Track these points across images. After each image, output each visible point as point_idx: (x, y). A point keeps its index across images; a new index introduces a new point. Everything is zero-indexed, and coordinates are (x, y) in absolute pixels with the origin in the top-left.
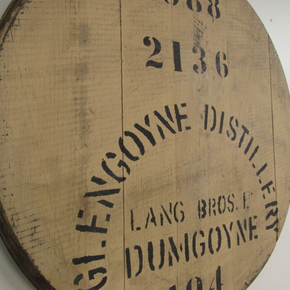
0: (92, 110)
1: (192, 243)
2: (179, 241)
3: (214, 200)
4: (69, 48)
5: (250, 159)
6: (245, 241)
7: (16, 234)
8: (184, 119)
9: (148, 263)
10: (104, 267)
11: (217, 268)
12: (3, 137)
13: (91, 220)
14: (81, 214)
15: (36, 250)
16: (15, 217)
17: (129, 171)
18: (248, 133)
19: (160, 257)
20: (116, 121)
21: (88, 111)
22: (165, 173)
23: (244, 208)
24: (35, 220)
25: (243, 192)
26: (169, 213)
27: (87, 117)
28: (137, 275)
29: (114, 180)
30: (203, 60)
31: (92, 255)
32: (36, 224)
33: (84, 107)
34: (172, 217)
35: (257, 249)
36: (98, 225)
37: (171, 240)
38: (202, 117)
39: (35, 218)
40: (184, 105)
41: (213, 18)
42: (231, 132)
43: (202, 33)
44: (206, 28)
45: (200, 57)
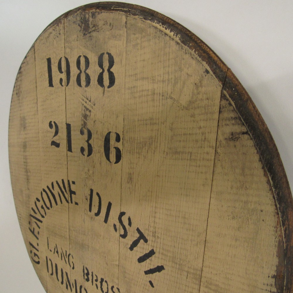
3: (97, 276)
5: (147, 273)
8: (74, 194)
9: (56, 274)
10: (39, 256)
13: (33, 229)
17: (46, 213)
18: (146, 241)
19: (61, 277)
28: (51, 275)
30: (90, 142)
33: (27, 168)
36: (35, 233)
37: (67, 274)
38: (87, 199)
40: (73, 183)
41: (104, 89)
42: (120, 228)
43: (90, 111)
44: (94, 105)
45: (86, 139)
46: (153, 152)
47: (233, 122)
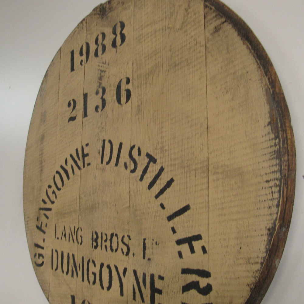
1: (86, 268)
3: (106, 235)
5: (157, 197)
6: (143, 301)
8: (87, 157)
10: (43, 255)
13: (40, 224)
14: (38, 219)
17: (56, 197)
18: (155, 162)
25: (143, 238)
26: (73, 234)
28: (55, 270)
29: (50, 202)
30: (104, 96)
31: (40, 245)
34: (75, 237)
36: (42, 228)
37: (73, 256)
38: (99, 153)
40: (87, 145)
41: (117, 49)
42: (130, 164)
43: (105, 72)
44: (109, 65)
45: (101, 96)
46: (157, 75)
47: (215, 19)
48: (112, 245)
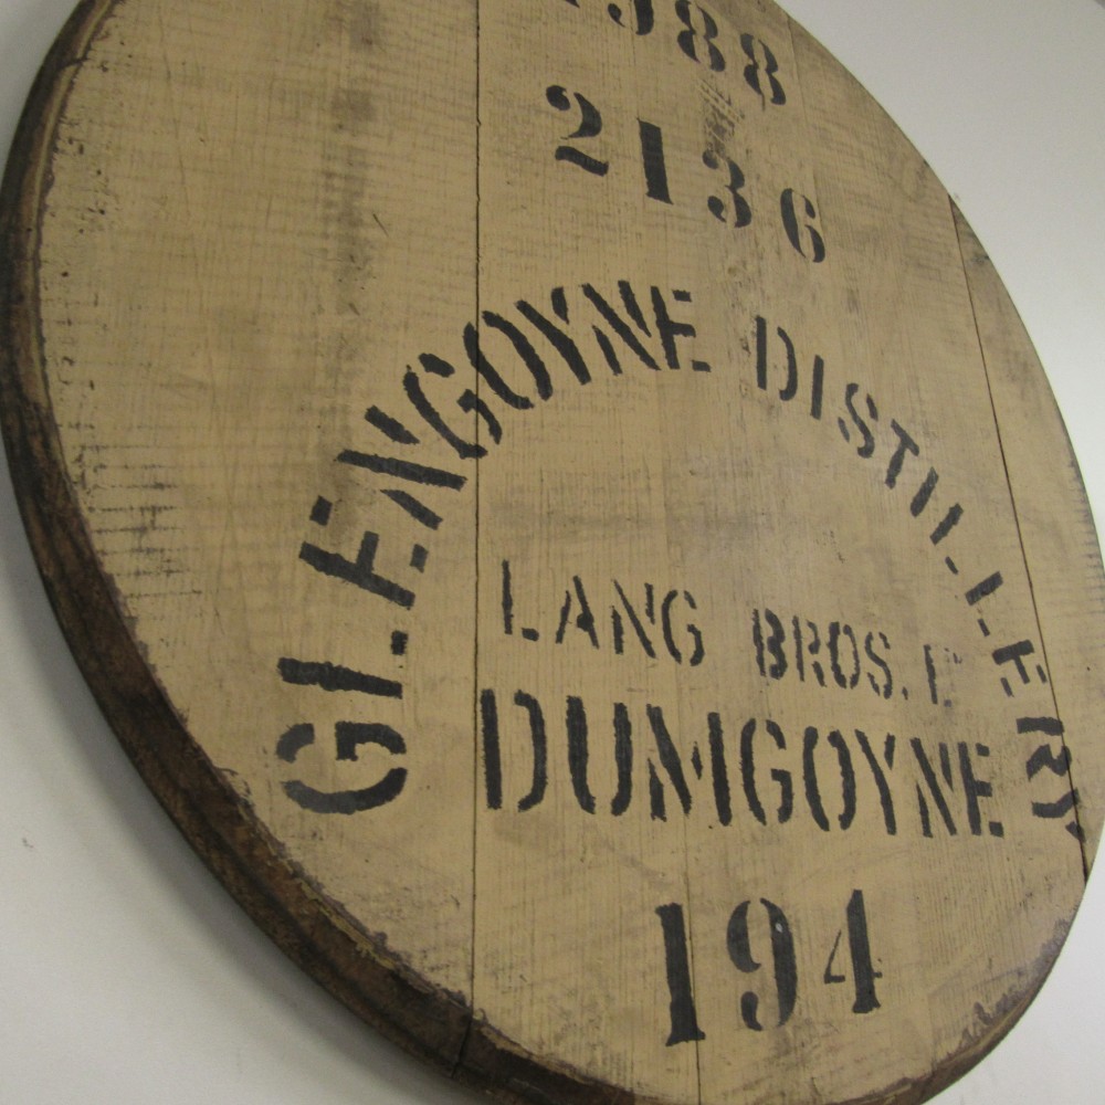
0: (379, 216)
1: (739, 758)
2: (689, 734)
4: (318, 45)
5: (936, 538)
6: (953, 830)
7: (85, 513)
8: (685, 335)
9: (569, 776)
10: (396, 729)
11: (850, 896)
12: (89, 215)
13: (357, 544)
14: (321, 512)
15: (147, 585)
16: (88, 456)
17: (496, 431)
18: (916, 451)
19: (613, 766)
20: (457, 273)
21: (367, 218)
22: (626, 481)
23: (935, 699)
24: (159, 486)
25: (922, 643)
26: (644, 619)
27: (363, 233)
28: (525, 804)
29: (445, 444)
30: (741, 191)
31: (354, 668)
32: (161, 498)
33: (356, 204)
34: (655, 633)
35: (1009, 883)
36: (379, 568)
37: (655, 716)
38: (747, 348)
39: (161, 480)
40: (682, 296)
42: (853, 429)
43: (732, 124)
44: (742, 116)
45: (727, 182)
48: (840, 662)
